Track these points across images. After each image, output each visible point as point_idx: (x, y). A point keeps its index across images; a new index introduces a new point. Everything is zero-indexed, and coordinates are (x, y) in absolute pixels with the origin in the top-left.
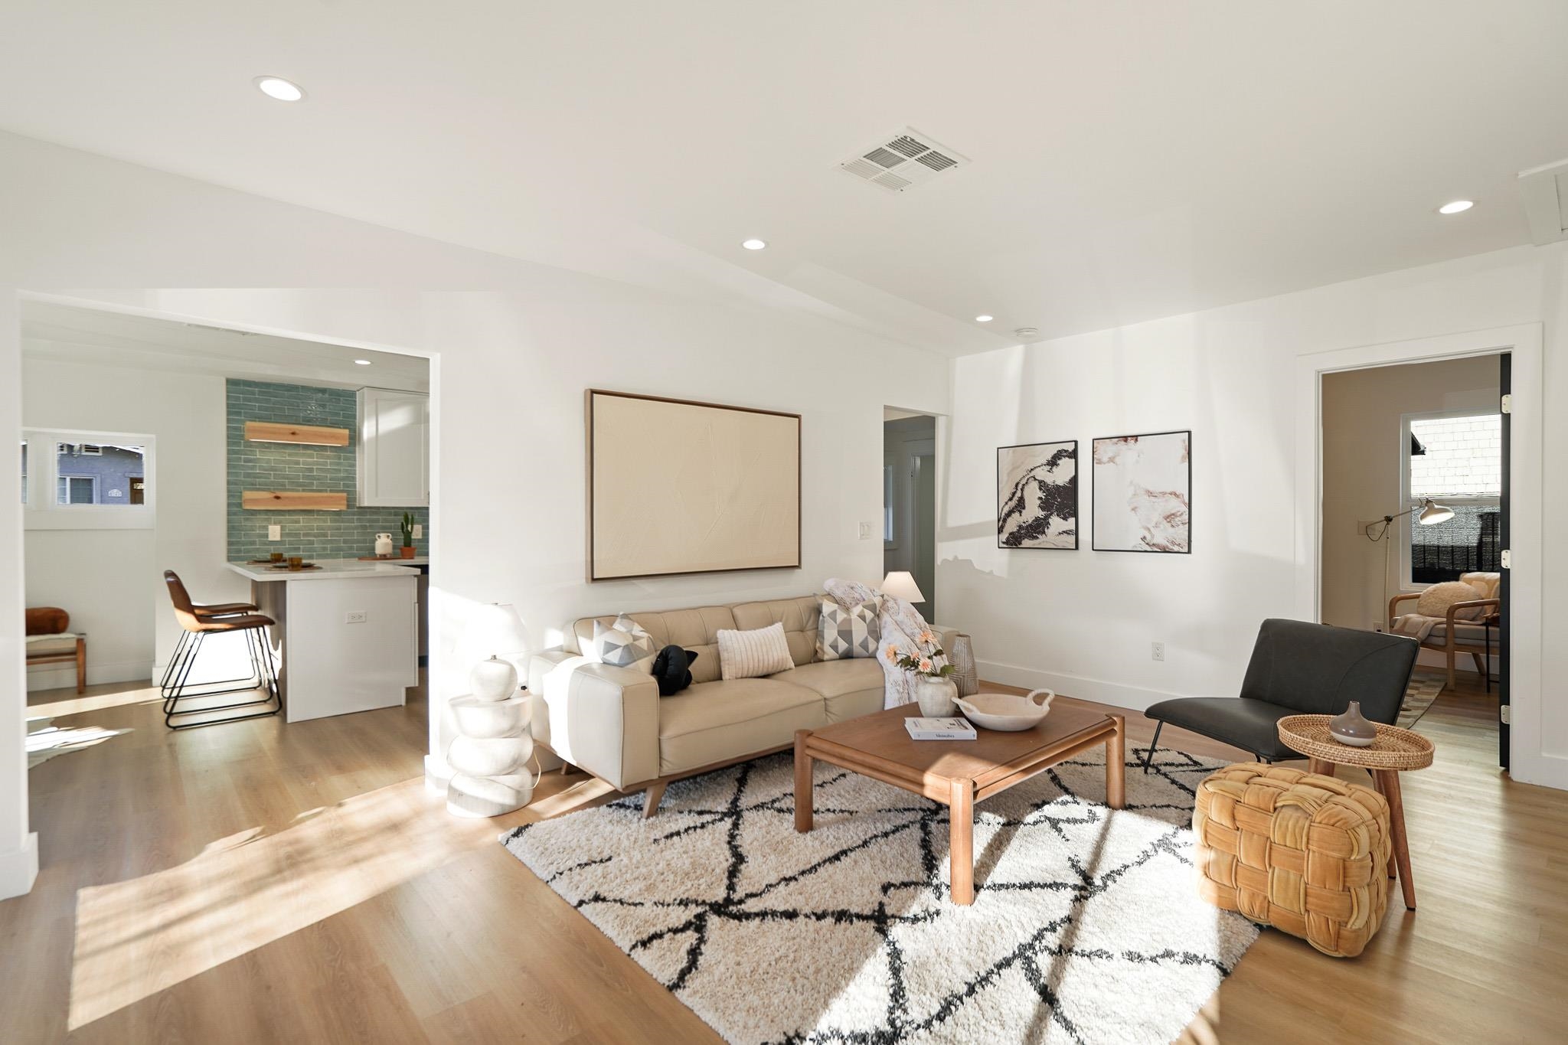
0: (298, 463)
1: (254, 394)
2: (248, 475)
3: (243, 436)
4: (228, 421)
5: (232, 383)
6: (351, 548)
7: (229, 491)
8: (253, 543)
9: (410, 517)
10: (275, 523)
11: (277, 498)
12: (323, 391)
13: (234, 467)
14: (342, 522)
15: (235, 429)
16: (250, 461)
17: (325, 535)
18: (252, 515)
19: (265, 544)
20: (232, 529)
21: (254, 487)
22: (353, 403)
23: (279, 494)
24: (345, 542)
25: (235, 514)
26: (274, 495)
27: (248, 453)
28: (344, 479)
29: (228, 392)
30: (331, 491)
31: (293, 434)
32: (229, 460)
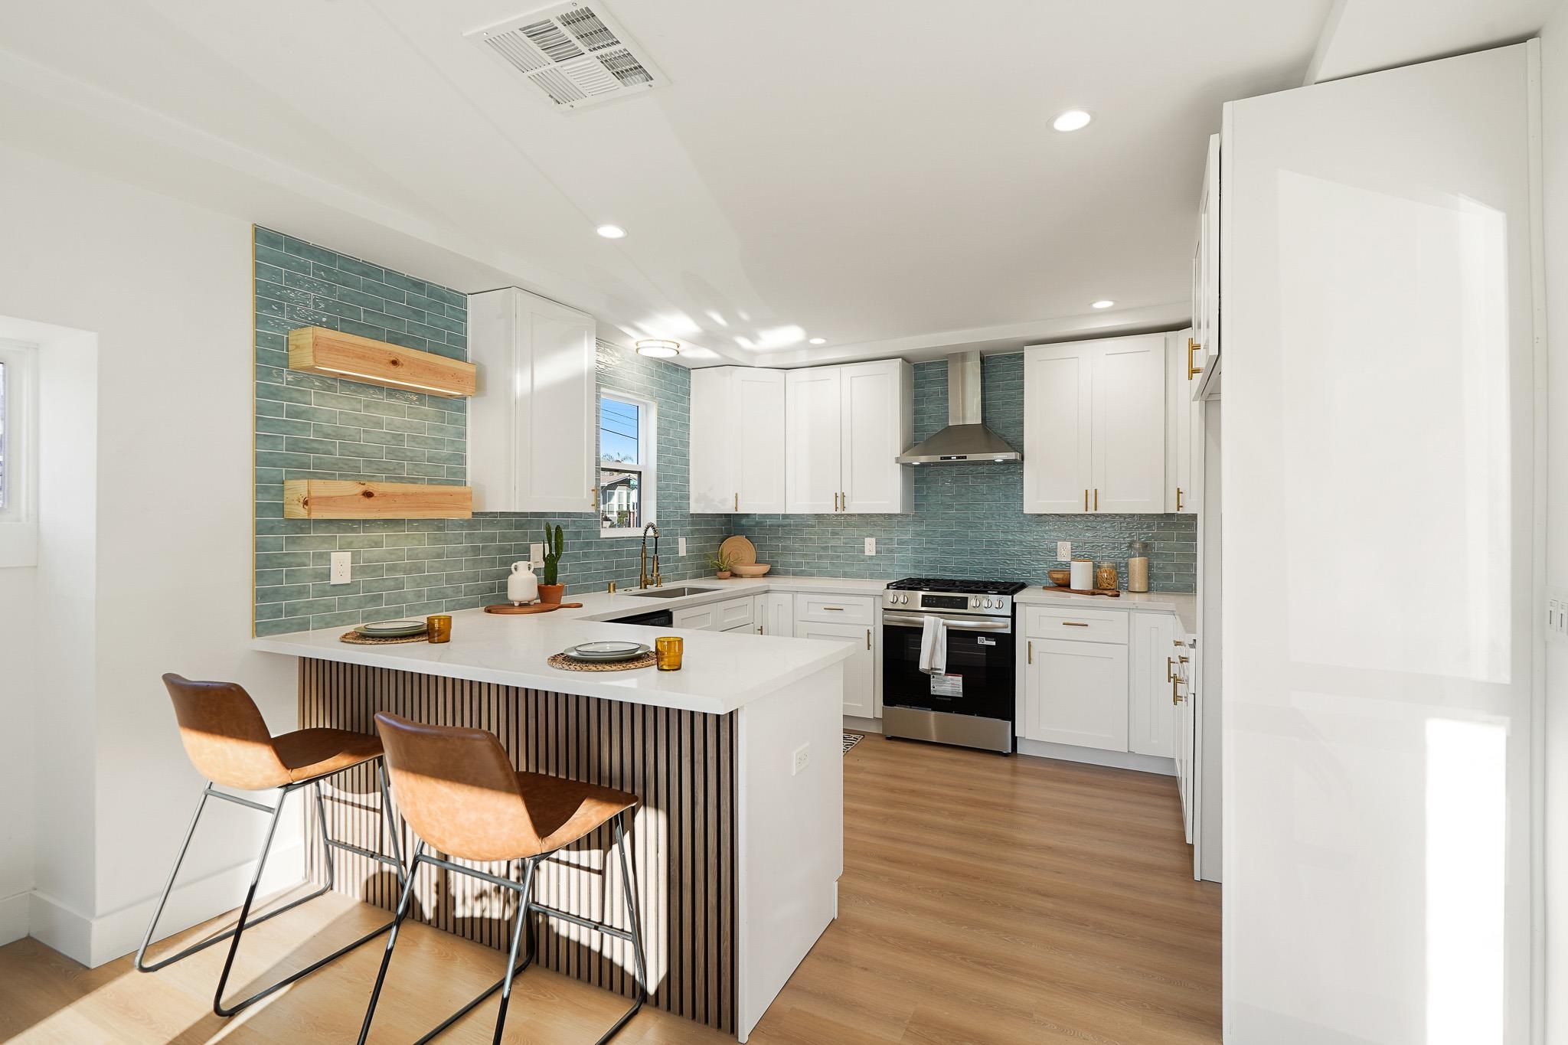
0: (379, 424)
1: (304, 269)
2: (294, 445)
3: (287, 357)
4: (259, 321)
5: (266, 239)
6: (457, 591)
7: (258, 479)
8: (302, 592)
9: (553, 531)
10: (342, 549)
11: (368, 495)
12: (419, 285)
13: (269, 424)
14: (446, 542)
15: (276, 342)
16: (297, 414)
17: (420, 570)
18: (302, 531)
19: (324, 593)
20: (265, 564)
21: (303, 470)
22: (463, 317)
23: (371, 487)
24: (449, 579)
25: (271, 530)
26: (361, 489)
27: (295, 395)
28: (448, 459)
29: (257, 256)
30: (431, 482)
31: (394, 363)
32: (259, 409)
